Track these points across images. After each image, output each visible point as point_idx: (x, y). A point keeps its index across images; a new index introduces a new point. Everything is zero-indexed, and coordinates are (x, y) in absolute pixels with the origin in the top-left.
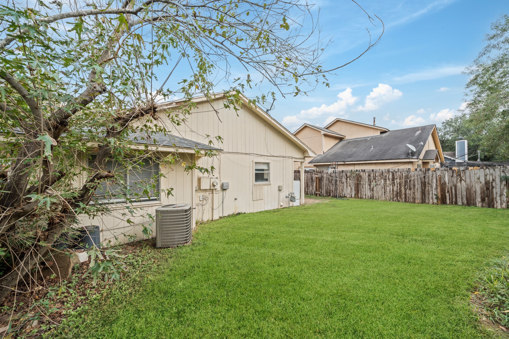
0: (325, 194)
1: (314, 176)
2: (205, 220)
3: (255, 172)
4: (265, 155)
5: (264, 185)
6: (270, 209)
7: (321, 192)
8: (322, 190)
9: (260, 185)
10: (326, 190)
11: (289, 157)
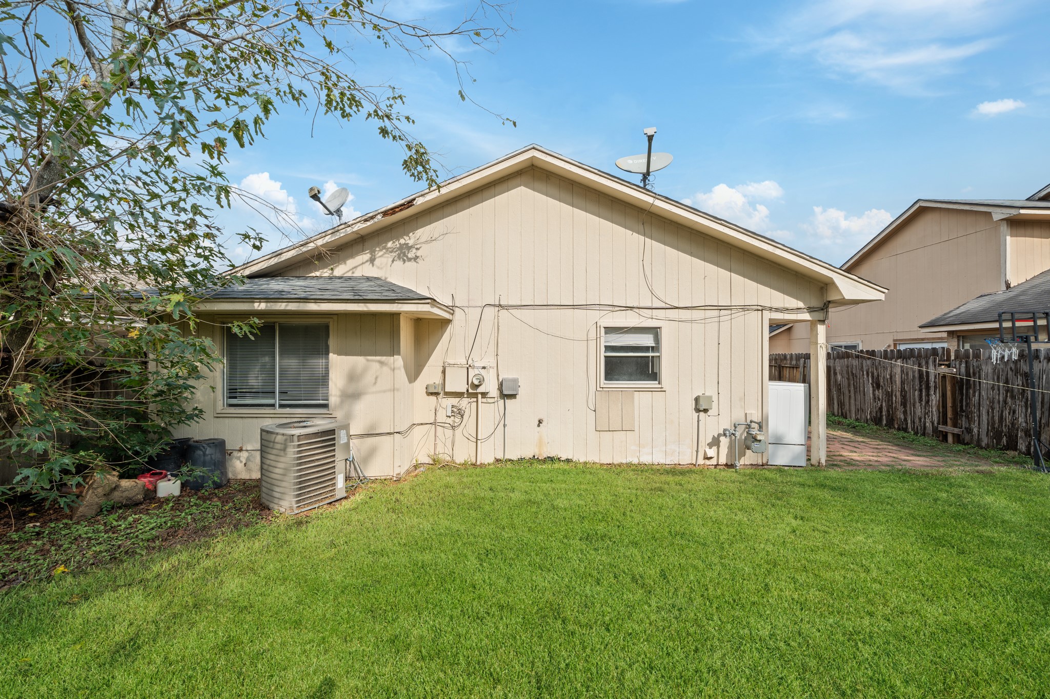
0: (985, 441)
1: (934, 371)
2: (460, 459)
3: (603, 354)
4: (642, 305)
5: (639, 390)
6: (662, 461)
7: (969, 430)
8: (970, 420)
9: (622, 390)
10: (991, 423)
11: (745, 308)
